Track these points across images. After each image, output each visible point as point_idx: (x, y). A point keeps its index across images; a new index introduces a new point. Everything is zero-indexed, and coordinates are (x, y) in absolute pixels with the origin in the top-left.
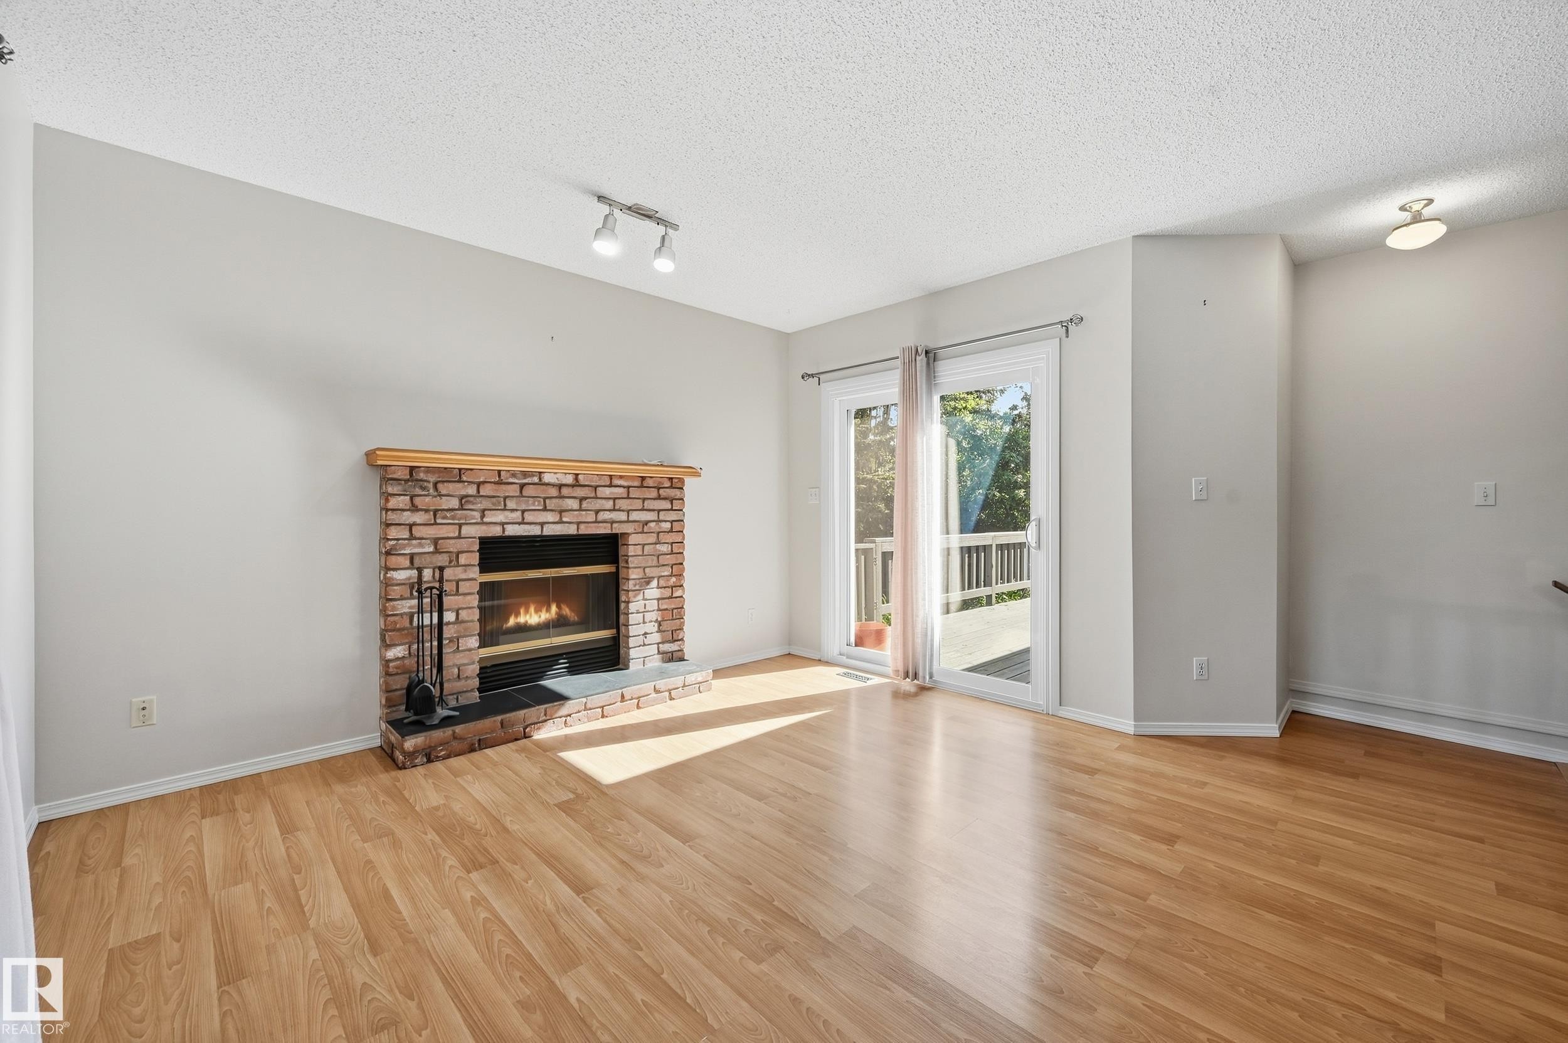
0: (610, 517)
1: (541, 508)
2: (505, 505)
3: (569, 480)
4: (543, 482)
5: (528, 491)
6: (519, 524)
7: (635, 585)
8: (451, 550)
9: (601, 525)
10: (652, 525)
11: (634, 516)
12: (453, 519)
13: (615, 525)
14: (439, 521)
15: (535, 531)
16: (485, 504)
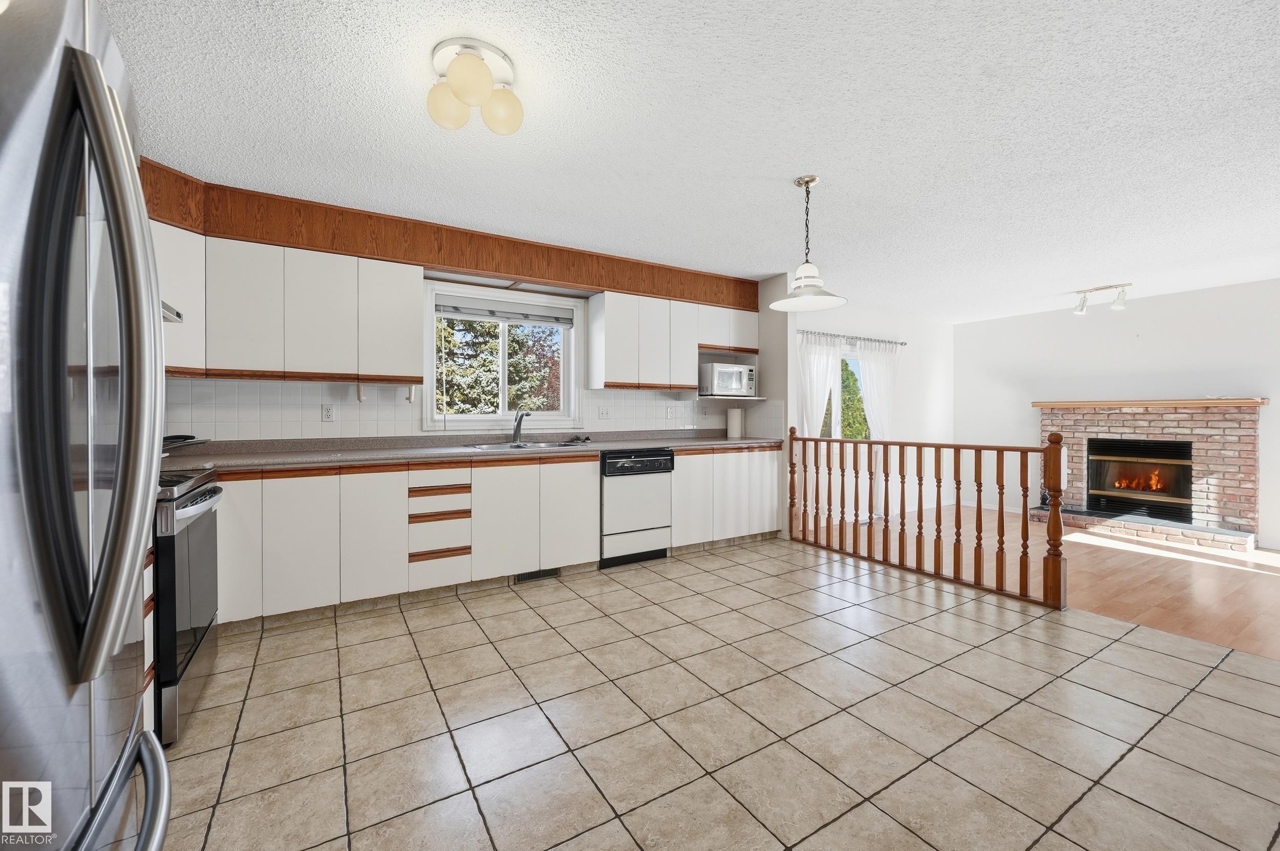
0: (1174, 431)
1: (1121, 425)
2: (1098, 424)
3: (1141, 410)
4: (1122, 412)
5: (1113, 417)
6: (1107, 433)
7: (1198, 474)
9: (1166, 435)
10: (1217, 437)
11: (1196, 431)
12: (1070, 430)
13: (1178, 436)
15: (1118, 437)
16: (1087, 423)
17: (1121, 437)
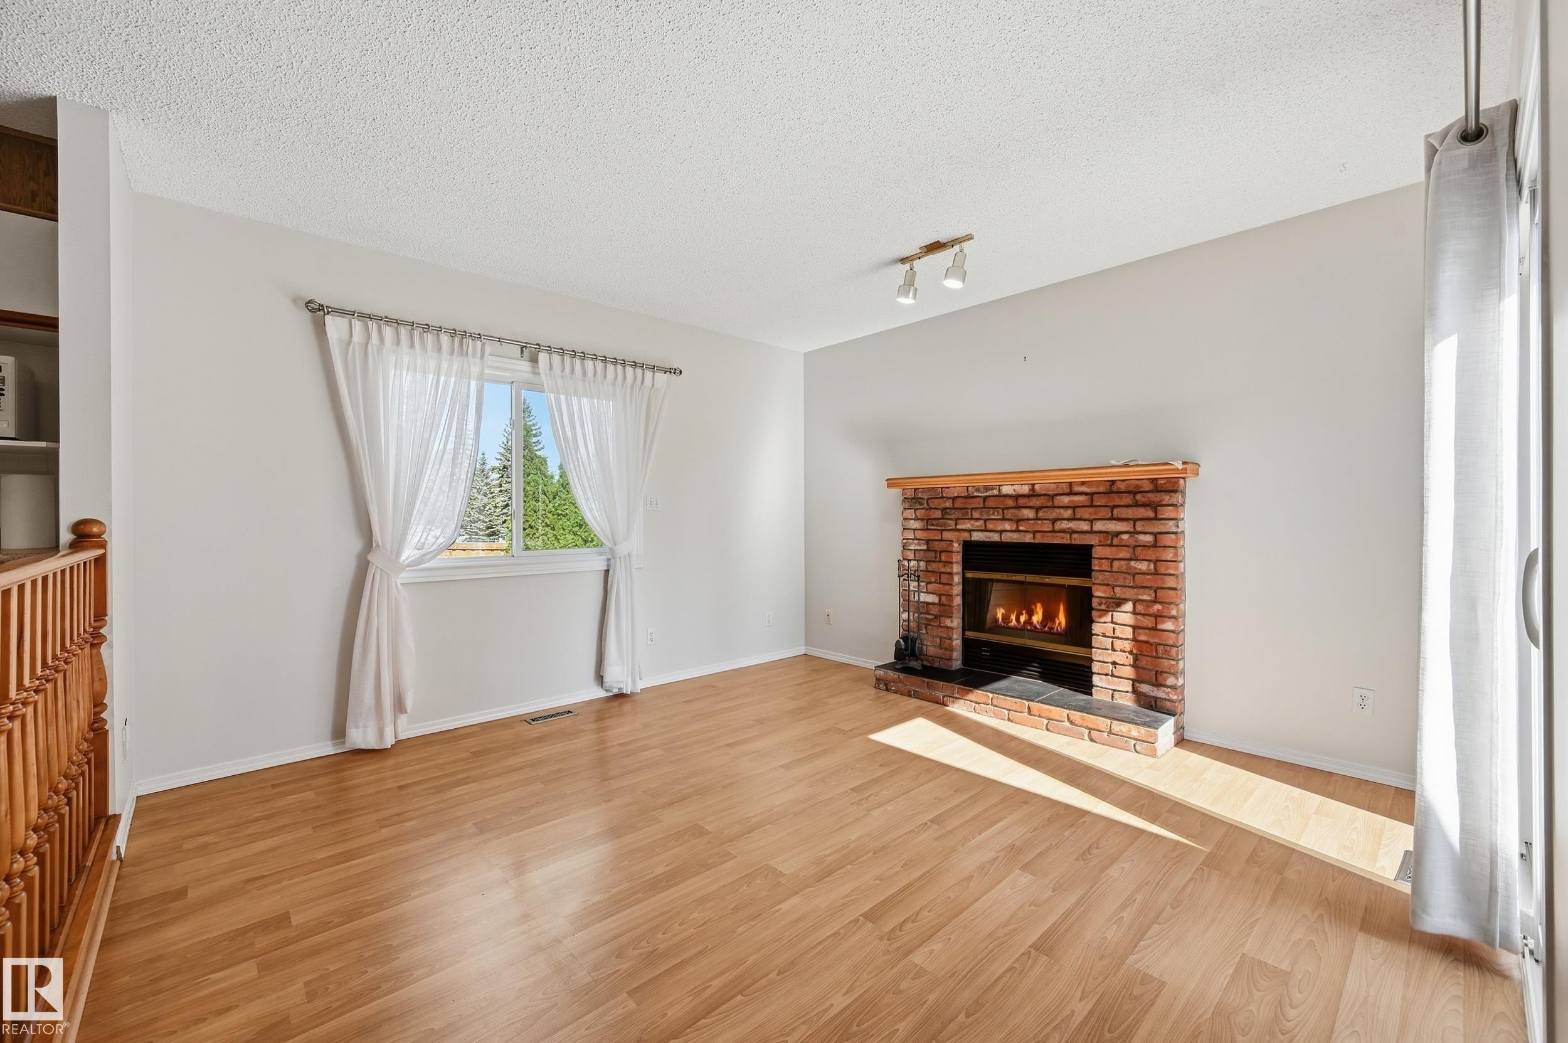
0: (1068, 526)
1: (1000, 517)
2: (972, 515)
3: (1025, 489)
4: (1002, 494)
5: (990, 503)
6: (982, 531)
7: (1100, 604)
8: (936, 549)
9: (1058, 534)
10: (1125, 537)
11: (1099, 526)
12: (937, 526)
13: (1075, 536)
14: (930, 527)
15: (995, 537)
16: (958, 514)
17: (1001, 538)
